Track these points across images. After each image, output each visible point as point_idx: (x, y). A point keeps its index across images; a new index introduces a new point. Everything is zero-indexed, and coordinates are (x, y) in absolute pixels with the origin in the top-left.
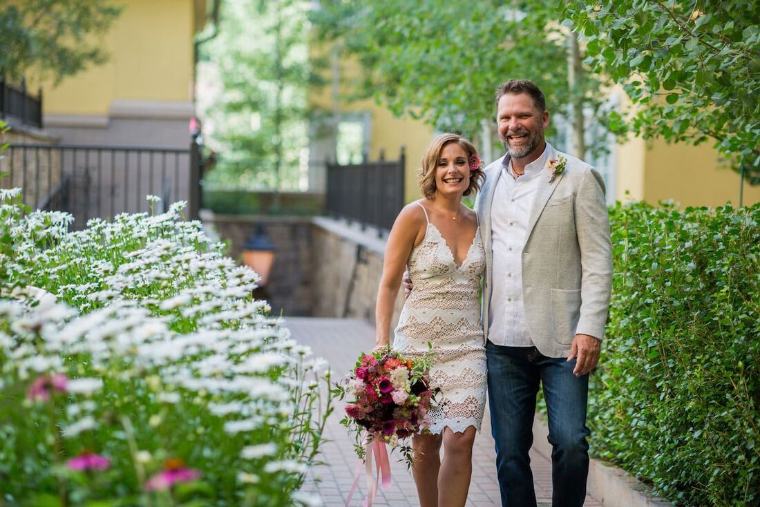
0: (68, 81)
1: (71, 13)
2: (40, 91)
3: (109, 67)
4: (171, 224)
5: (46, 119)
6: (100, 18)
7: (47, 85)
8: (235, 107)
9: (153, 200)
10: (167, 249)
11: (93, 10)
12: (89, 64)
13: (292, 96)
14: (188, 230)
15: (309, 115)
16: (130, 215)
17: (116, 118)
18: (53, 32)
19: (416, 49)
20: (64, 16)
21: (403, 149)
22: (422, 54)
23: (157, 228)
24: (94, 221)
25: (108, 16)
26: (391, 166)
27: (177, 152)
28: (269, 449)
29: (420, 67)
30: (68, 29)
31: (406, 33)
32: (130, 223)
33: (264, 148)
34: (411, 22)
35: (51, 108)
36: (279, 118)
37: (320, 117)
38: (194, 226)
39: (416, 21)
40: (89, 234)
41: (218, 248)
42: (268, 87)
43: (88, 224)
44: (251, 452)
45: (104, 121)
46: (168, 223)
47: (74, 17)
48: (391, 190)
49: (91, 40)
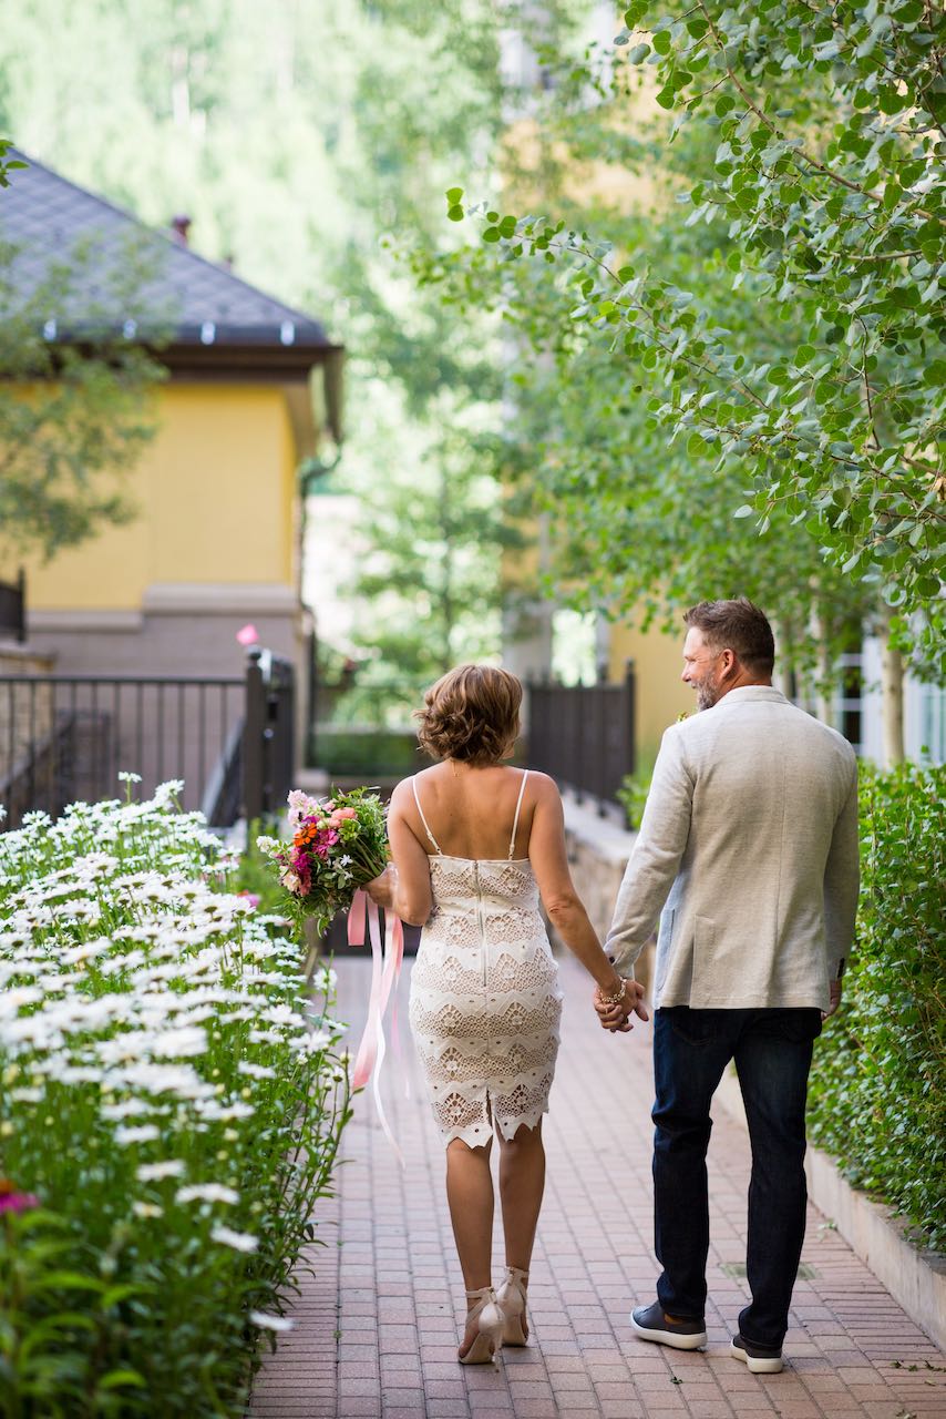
0: (67, 557)
1: (70, 439)
2: (22, 575)
3: (138, 529)
4: (156, 817)
5: (33, 618)
6: (119, 445)
7: (32, 561)
8: (371, 588)
9: (129, 780)
10: (103, 868)
11: (108, 431)
12: (102, 526)
13: (472, 564)
14: (183, 828)
15: (500, 599)
16: (92, 804)
17: (155, 616)
18: (39, 472)
19: (610, 505)
20: (59, 444)
21: (631, 665)
22: (622, 511)
23: (133, 825)
24: (33, 816)
25: (135, 442)
26: (615, 692)
27: (224, 684)
28: (174, 1168)
29: (625, 535)
30: (64, 469)
31: (593, 480)
32: (94, 818)
33: (420, 657)
34: (599, 460)
35: (41, 601)
36: (448, 606)
37: (519, 603)
38: (193, 821)
39: (607, 461)
40: (27, 837)
41: (230, 855)
42: (430, 550)
43: (25, 820)
44: (146, 1173)
45: (134, 621)
46: (151, 817)
47: (74, 449)
48: (615, 735)
49: (103, 484)
